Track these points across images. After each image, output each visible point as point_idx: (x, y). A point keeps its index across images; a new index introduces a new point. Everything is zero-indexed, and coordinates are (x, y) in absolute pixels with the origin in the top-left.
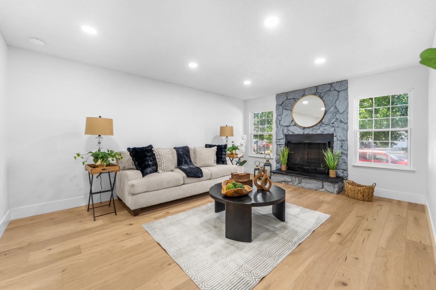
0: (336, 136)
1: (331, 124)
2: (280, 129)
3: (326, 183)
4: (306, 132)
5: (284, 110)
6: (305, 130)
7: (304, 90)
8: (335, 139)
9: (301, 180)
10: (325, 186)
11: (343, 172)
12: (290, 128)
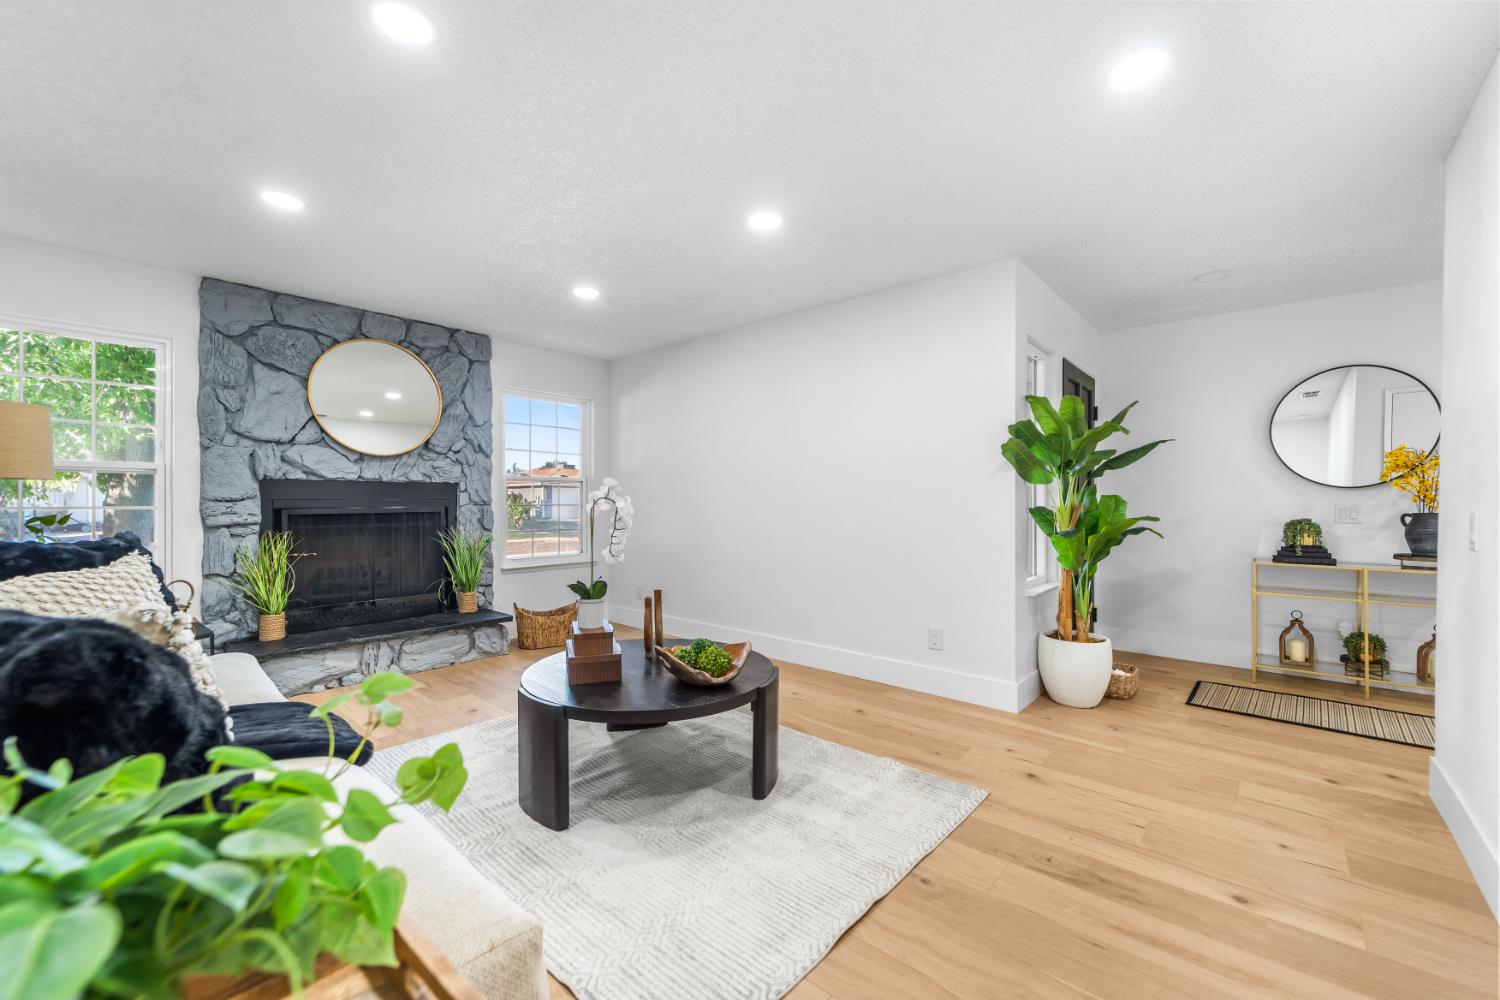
0: (466, 490)
1: (450, 454)
2: (233, 451)
3: (480, 633)
4: (371, 472)
5: (258, 369)
6: (364, 465)
7: (361, 315)
8: (463, 498)
9: (397, 648)
10: (477, 642)
11: (483, 594)
12: (292, 453)
